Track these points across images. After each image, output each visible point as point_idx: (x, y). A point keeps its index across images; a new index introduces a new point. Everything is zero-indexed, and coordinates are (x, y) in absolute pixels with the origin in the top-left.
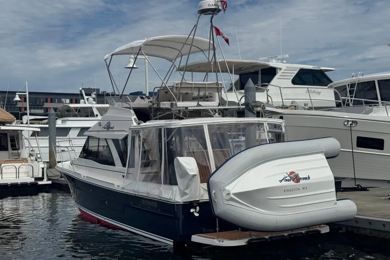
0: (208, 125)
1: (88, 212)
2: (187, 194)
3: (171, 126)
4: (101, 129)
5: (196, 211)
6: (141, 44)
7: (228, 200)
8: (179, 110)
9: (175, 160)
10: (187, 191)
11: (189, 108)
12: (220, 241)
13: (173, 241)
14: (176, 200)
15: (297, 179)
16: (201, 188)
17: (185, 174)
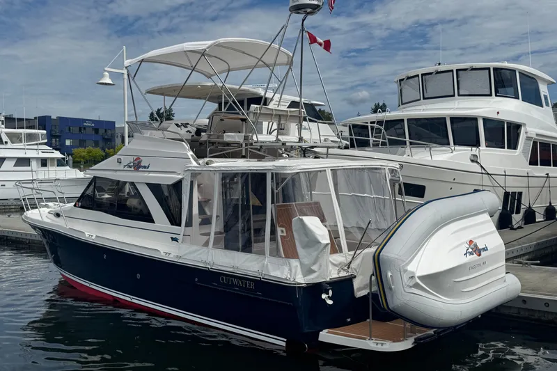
0: (331, 170)
1: (92, 286)
2: (314, 272)
3: (286, 170)
4: (122, 168)
5: (329, 297)
6: (204, 47)
7: (411, 287)
8: (261, 146)
9: (294, 220)
10: (314, 268)
11: (287, 144)
12: (377, 344)
13: (285, 340)
14: (296, 280)
15: (478, 251)
16: (330, 264)
17: (312, 242)
